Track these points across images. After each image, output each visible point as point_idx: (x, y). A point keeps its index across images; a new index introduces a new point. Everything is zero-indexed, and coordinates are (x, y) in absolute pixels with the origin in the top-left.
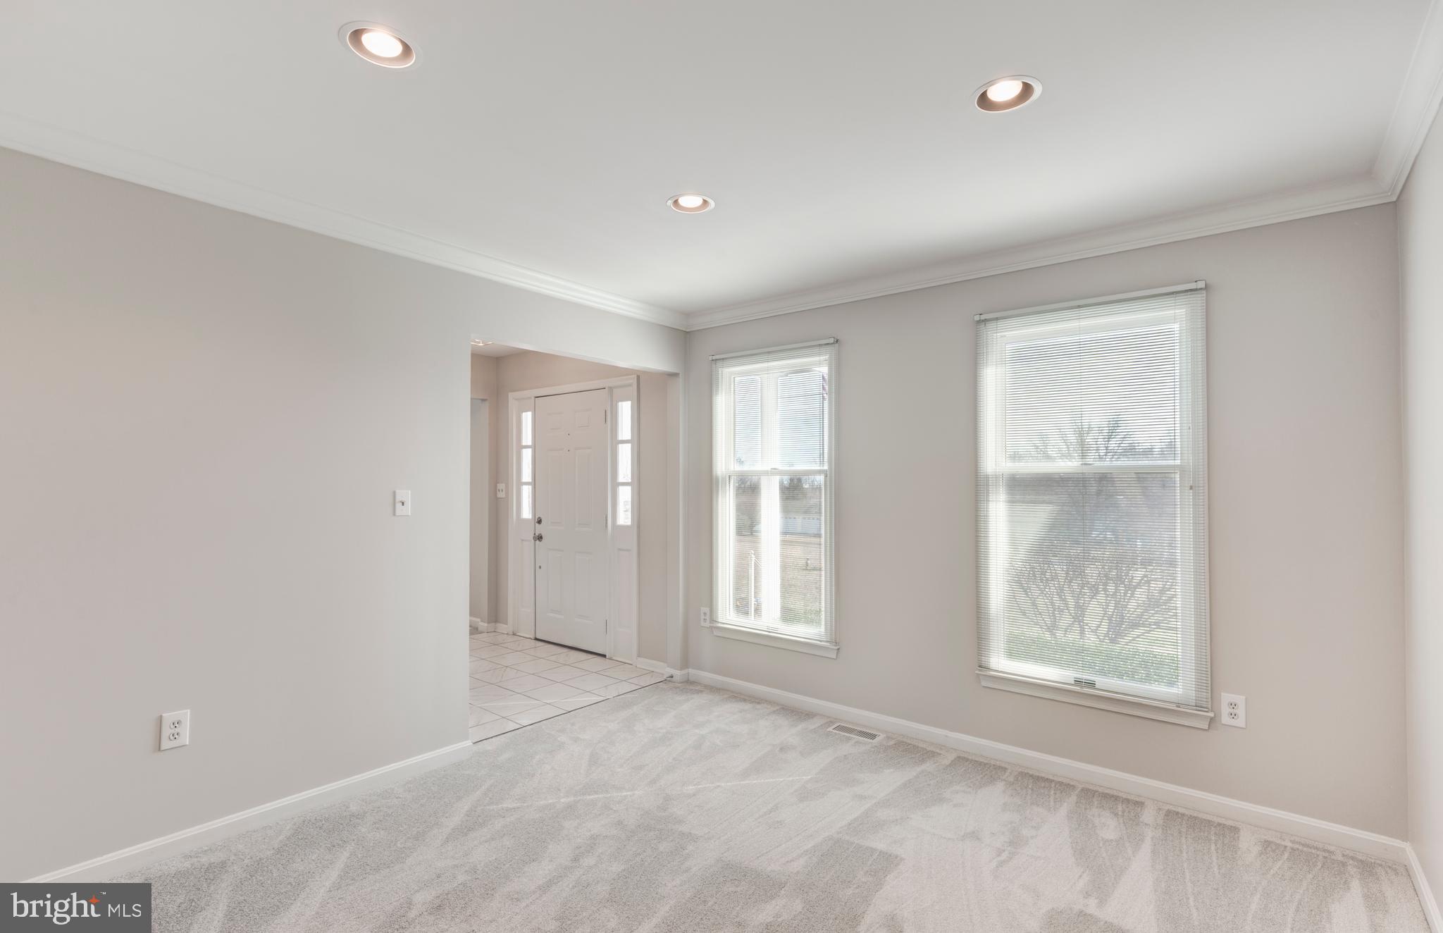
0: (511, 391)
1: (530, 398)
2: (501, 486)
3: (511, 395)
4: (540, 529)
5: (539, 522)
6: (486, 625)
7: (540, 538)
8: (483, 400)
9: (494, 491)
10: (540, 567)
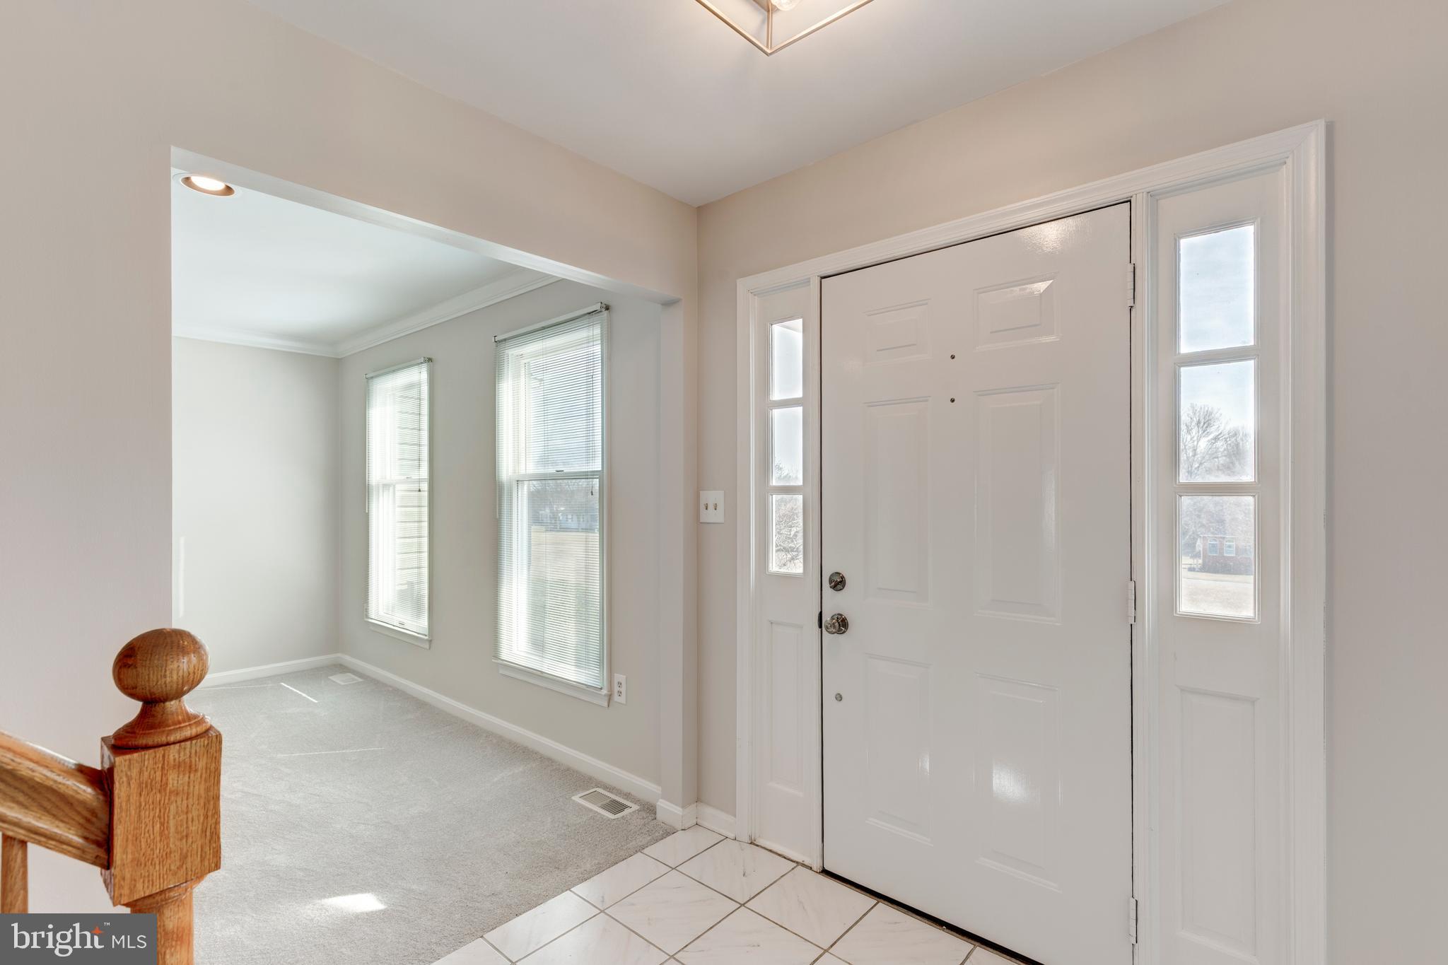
0: (744, 275)
1: (808, 281)
2: (713, 496)
3: (740, 282)
4: (835, 603)
5: (838, 583)
6: (678, 810)
7: (842, 624)
8: (669, 304)
9: (696, 507)
10: (839, 697)
